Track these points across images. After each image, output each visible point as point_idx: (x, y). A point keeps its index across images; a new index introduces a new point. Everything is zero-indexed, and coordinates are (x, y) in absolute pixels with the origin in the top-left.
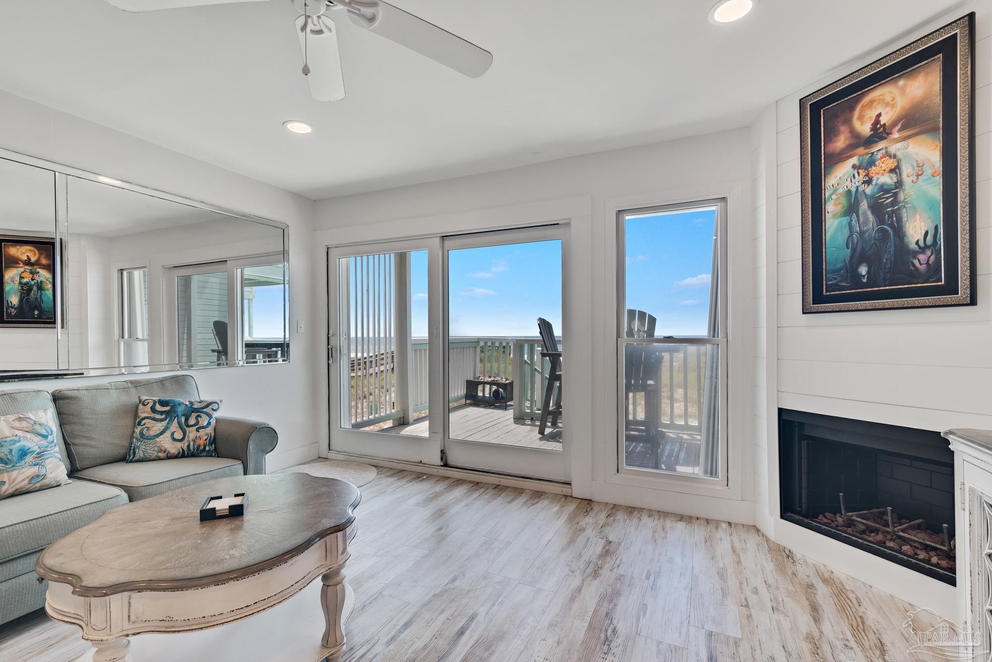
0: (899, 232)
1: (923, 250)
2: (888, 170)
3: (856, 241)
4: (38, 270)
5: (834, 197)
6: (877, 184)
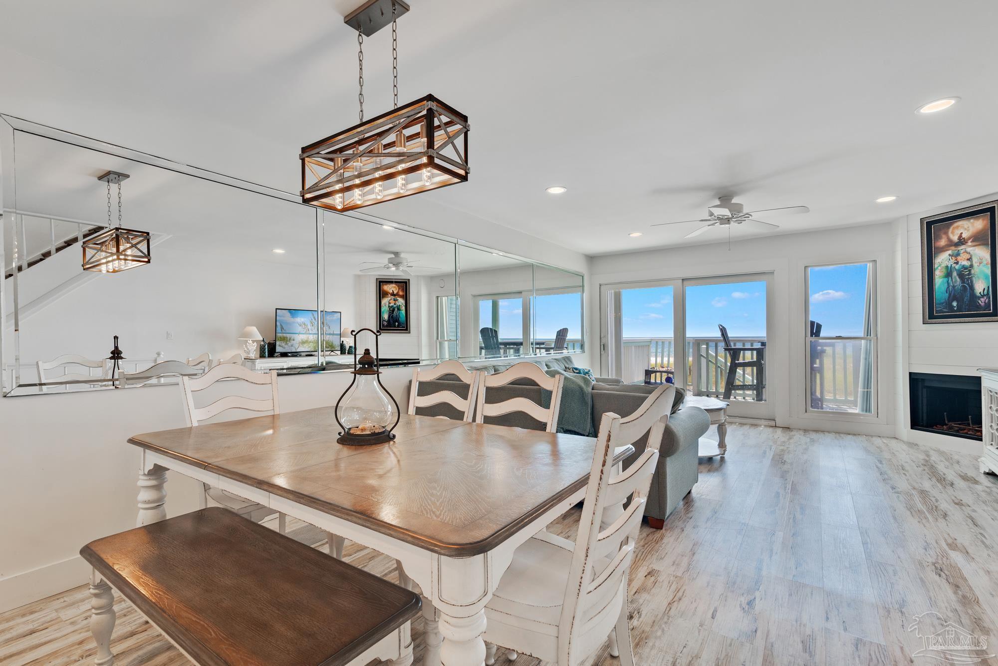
0: (972, 288)
1: (983, 296)
2: (966, 259)
3: (951, 290)
4: (398, 298)
6: (961, 265)
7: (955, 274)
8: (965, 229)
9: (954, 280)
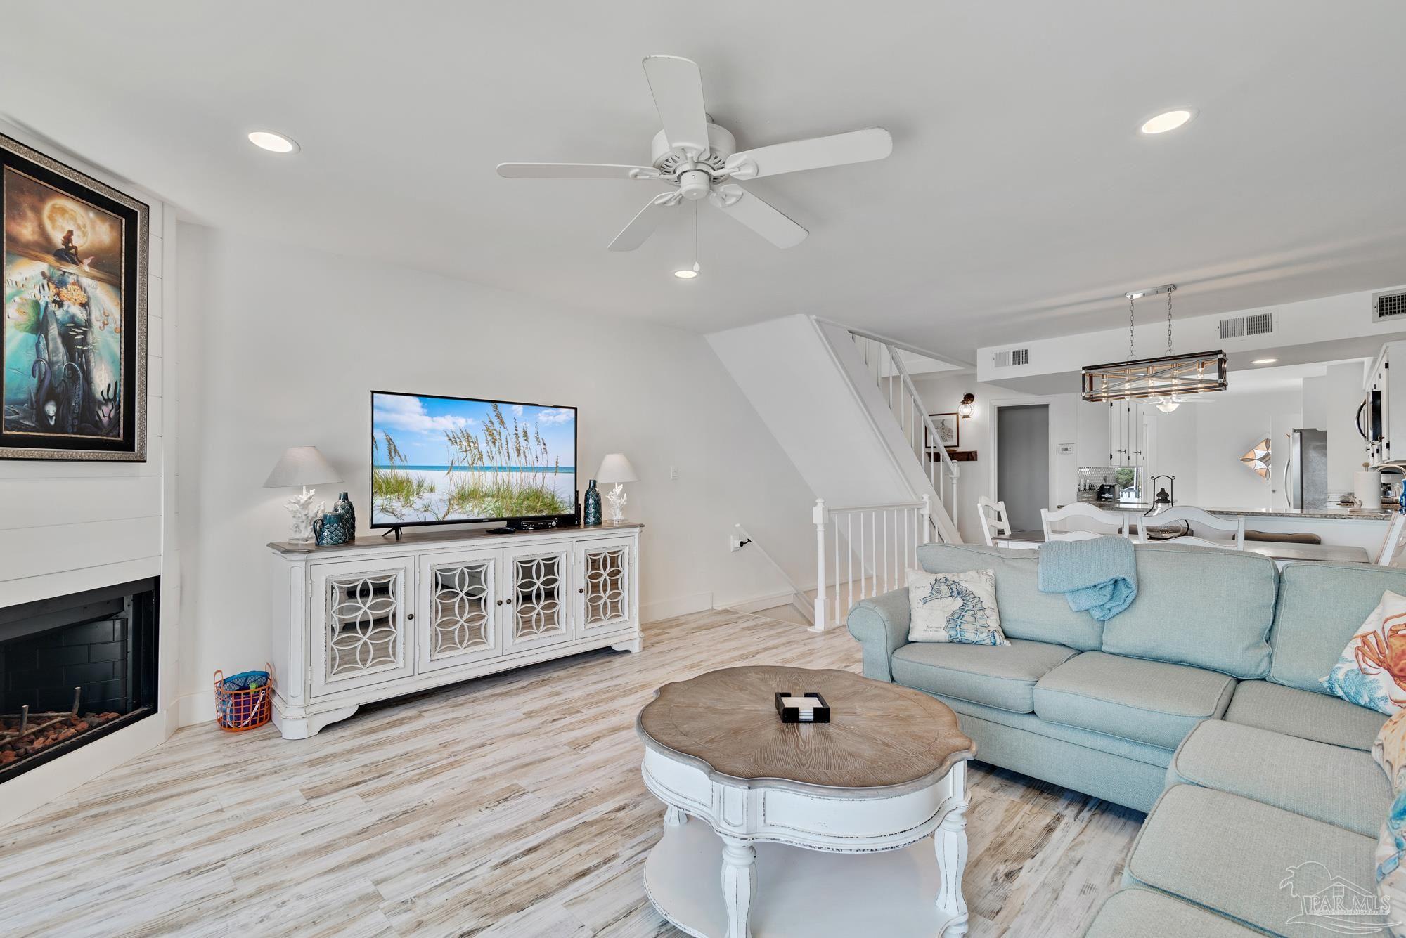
0: (88, 376)
2: (79, 301)
3: (44, 370)
5: (17, 299)
6: (67, 311)
7: (54, 330)
8: (79, 227)
9: (51, 346)
